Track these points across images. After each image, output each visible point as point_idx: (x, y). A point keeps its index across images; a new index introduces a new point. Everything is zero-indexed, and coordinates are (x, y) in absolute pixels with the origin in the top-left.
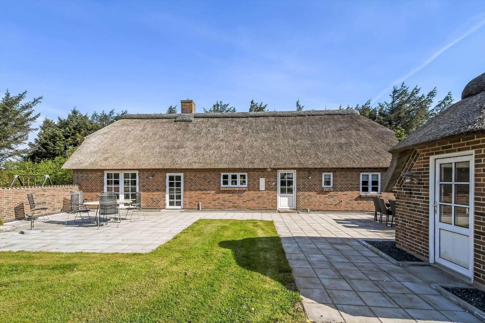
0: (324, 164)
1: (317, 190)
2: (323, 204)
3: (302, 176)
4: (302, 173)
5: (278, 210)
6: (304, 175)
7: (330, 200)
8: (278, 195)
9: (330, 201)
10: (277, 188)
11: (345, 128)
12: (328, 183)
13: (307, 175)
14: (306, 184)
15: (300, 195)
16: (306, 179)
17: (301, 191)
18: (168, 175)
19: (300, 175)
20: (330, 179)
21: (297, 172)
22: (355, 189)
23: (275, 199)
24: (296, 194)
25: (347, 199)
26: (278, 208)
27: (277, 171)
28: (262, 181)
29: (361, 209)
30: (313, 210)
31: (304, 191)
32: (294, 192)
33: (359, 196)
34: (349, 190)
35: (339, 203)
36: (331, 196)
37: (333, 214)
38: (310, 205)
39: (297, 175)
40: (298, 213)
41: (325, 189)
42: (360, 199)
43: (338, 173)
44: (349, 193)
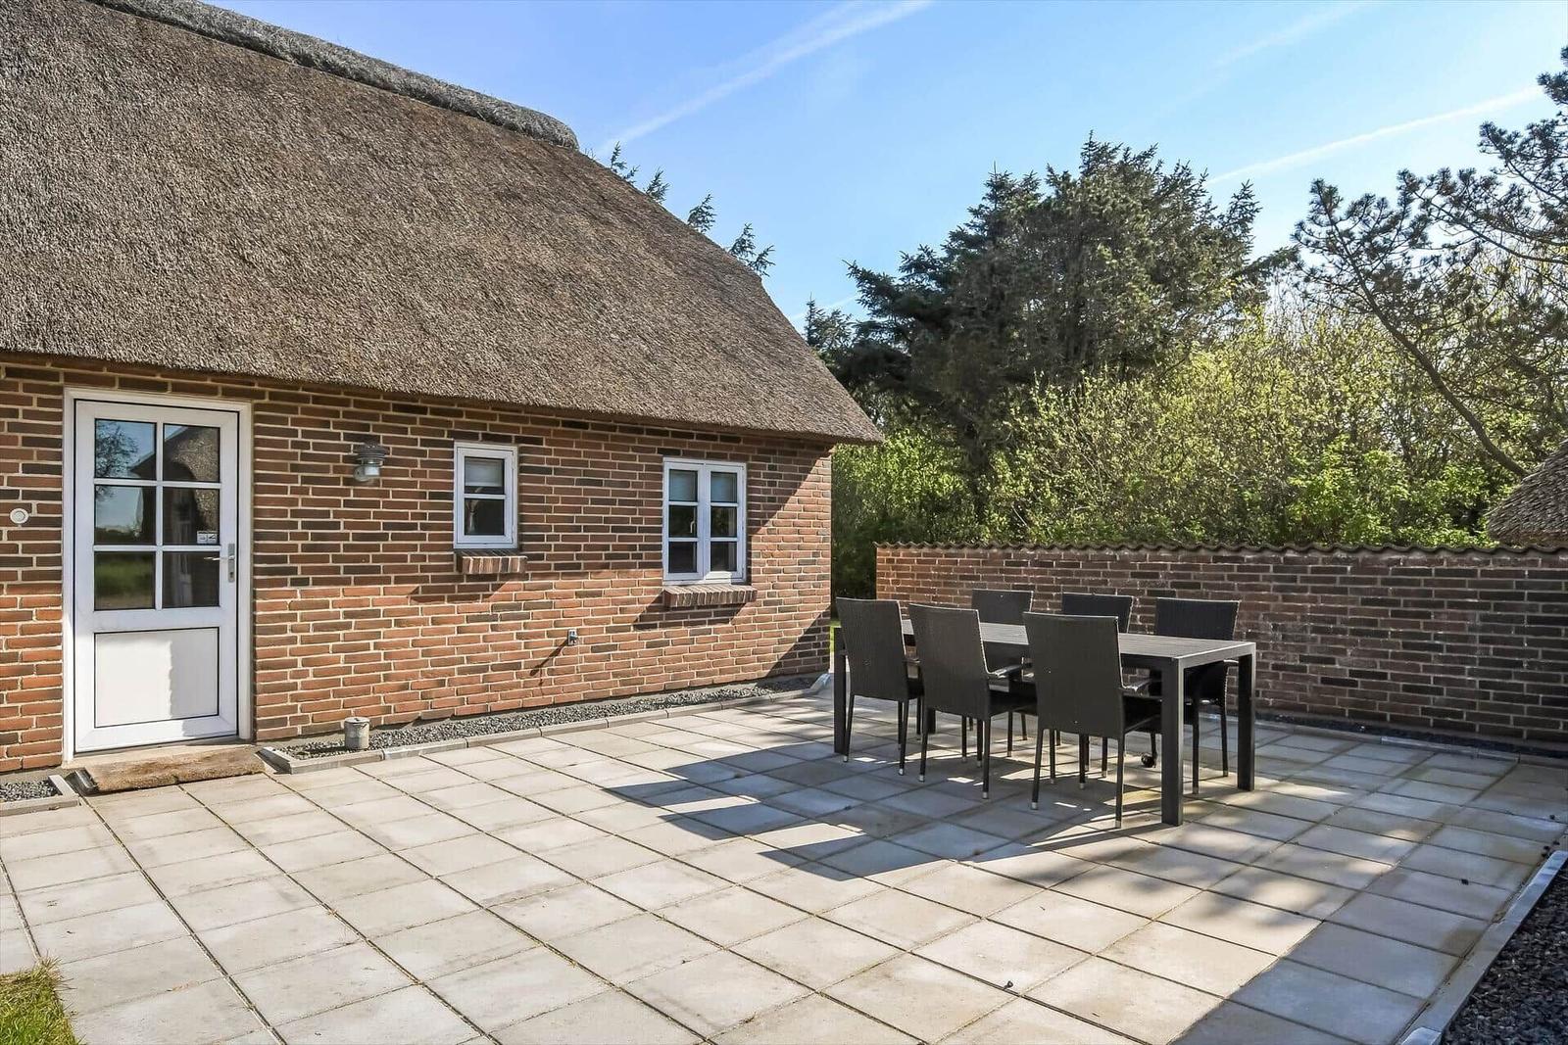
0: (477, 375)
1: (414, 569)
2: (461, 671)
3: (305, 457)
4: (305, 434)
5: (69, 762)
6: (316, 446)
7: (504, 637)
8: (66, 622)
9: (502, 641)
10: (59, 561)
11: (537, 197)
12: (486, 517)
13: (346, 448)
14: (336, 525)
15: (282, 617)
16: (336, 481)
17: (295, 583)
19: (284, 444)
20: (501, 490)
21: (256, 419)
22: (639, 556)
23: (40, 670)
24: (254, 607)
25: (601, 622)
26: (67, 753)
27: (59, 391)
29: (665, 679)
30: (391, 730)
31: (316, 582)
32: (226, 587)
33: (659, 600)
34: (606, 566)
35: (556, 653)
36: (511, 607)
37: (541, 735)
38: (363, 685)
39: (256, 443)
40: (283, 768)
41: (476, 562)
42: (660, 618)
43: (548, 452)
44: (608, 582)
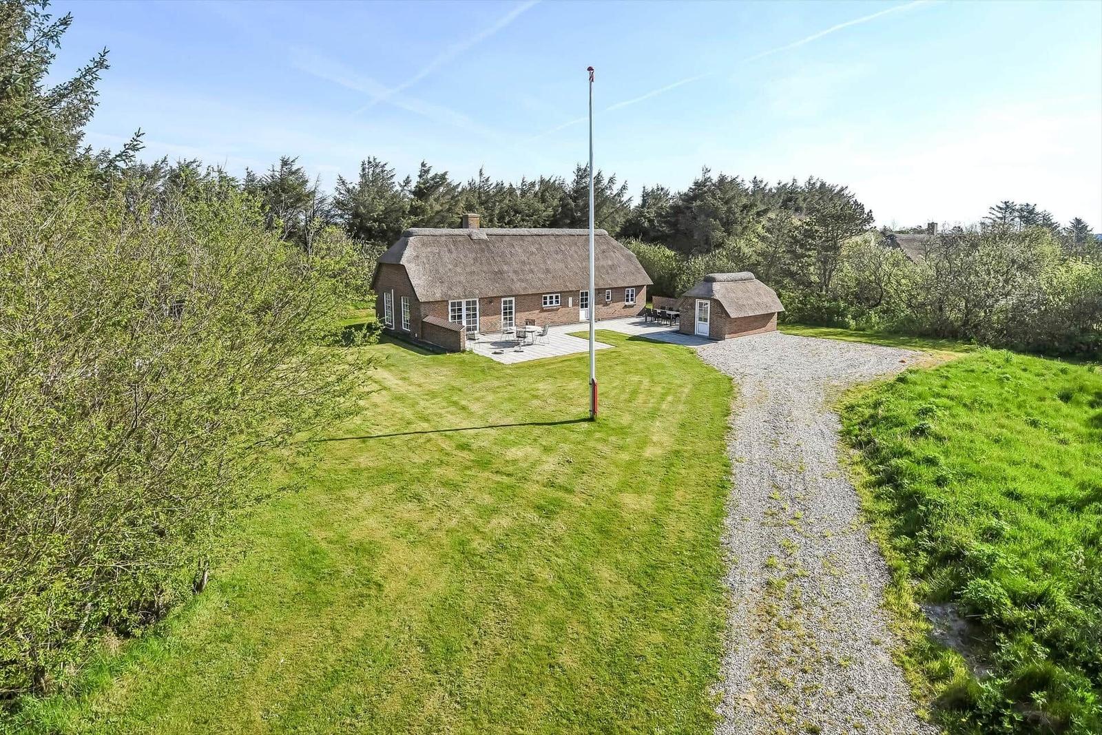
8: (579, 310)
9: (610, 311)
10: (579, 304)
18: (503, 299)
22: (622, 301)
23: (577, 313)
28: (570, 299)
33: (624, 305)
34: (618, 302)
42: (624, 308)
